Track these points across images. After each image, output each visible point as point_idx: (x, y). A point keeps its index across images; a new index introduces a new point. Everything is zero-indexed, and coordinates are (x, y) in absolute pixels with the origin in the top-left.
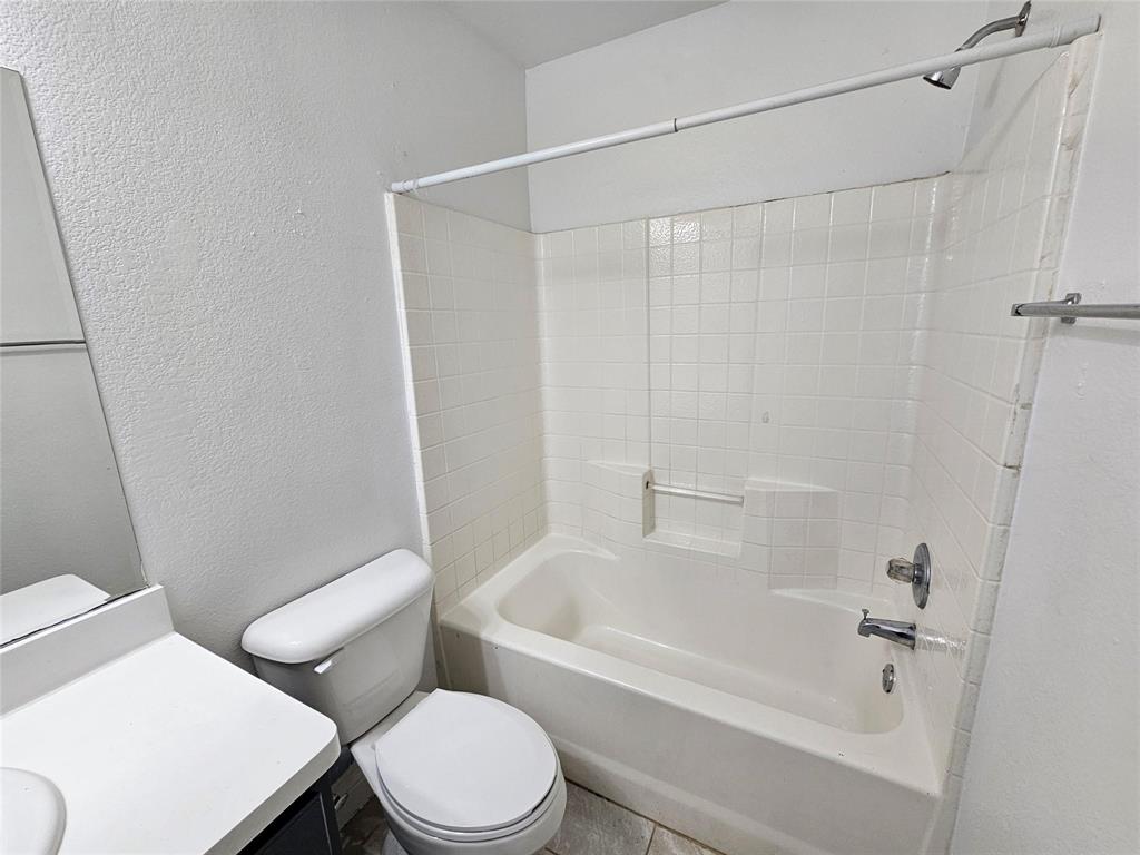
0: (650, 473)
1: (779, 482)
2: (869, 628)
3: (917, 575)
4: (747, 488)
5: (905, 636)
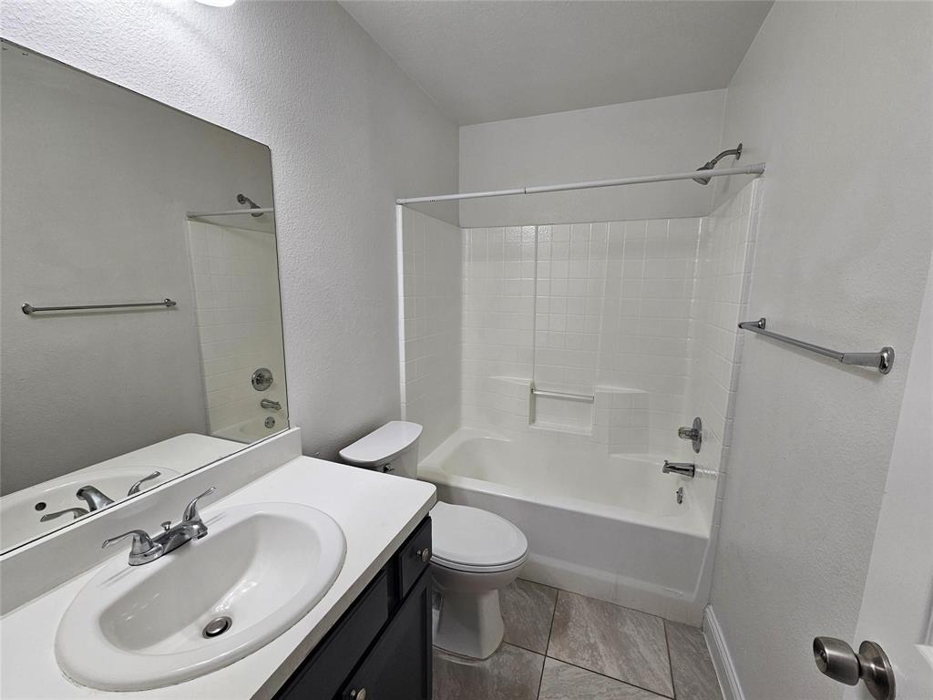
0: (533, 384)
1: (614, 388)
2: (670, 468)
3: (695, 435)
4: (597, 391)
5: (690, 471)
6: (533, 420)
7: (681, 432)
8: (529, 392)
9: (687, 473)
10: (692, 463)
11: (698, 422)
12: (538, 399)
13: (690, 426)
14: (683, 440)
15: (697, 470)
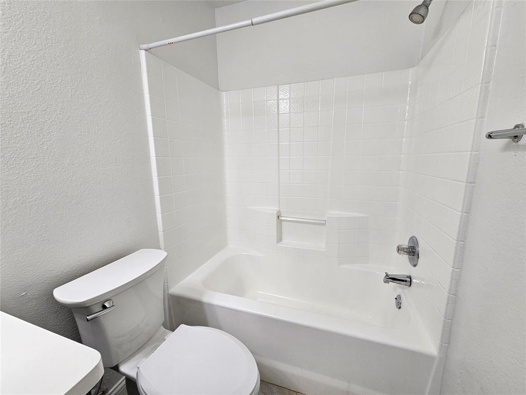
6: (280, 239)
7: (399, 249)
8: (275, 218)
9: (404, 283)
10: (408, 274)
11: (414, 240)
12: (283, 223)
13: (405, 244)
14: (400, 256)
15: (414, 281)
